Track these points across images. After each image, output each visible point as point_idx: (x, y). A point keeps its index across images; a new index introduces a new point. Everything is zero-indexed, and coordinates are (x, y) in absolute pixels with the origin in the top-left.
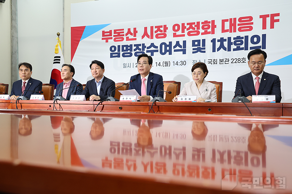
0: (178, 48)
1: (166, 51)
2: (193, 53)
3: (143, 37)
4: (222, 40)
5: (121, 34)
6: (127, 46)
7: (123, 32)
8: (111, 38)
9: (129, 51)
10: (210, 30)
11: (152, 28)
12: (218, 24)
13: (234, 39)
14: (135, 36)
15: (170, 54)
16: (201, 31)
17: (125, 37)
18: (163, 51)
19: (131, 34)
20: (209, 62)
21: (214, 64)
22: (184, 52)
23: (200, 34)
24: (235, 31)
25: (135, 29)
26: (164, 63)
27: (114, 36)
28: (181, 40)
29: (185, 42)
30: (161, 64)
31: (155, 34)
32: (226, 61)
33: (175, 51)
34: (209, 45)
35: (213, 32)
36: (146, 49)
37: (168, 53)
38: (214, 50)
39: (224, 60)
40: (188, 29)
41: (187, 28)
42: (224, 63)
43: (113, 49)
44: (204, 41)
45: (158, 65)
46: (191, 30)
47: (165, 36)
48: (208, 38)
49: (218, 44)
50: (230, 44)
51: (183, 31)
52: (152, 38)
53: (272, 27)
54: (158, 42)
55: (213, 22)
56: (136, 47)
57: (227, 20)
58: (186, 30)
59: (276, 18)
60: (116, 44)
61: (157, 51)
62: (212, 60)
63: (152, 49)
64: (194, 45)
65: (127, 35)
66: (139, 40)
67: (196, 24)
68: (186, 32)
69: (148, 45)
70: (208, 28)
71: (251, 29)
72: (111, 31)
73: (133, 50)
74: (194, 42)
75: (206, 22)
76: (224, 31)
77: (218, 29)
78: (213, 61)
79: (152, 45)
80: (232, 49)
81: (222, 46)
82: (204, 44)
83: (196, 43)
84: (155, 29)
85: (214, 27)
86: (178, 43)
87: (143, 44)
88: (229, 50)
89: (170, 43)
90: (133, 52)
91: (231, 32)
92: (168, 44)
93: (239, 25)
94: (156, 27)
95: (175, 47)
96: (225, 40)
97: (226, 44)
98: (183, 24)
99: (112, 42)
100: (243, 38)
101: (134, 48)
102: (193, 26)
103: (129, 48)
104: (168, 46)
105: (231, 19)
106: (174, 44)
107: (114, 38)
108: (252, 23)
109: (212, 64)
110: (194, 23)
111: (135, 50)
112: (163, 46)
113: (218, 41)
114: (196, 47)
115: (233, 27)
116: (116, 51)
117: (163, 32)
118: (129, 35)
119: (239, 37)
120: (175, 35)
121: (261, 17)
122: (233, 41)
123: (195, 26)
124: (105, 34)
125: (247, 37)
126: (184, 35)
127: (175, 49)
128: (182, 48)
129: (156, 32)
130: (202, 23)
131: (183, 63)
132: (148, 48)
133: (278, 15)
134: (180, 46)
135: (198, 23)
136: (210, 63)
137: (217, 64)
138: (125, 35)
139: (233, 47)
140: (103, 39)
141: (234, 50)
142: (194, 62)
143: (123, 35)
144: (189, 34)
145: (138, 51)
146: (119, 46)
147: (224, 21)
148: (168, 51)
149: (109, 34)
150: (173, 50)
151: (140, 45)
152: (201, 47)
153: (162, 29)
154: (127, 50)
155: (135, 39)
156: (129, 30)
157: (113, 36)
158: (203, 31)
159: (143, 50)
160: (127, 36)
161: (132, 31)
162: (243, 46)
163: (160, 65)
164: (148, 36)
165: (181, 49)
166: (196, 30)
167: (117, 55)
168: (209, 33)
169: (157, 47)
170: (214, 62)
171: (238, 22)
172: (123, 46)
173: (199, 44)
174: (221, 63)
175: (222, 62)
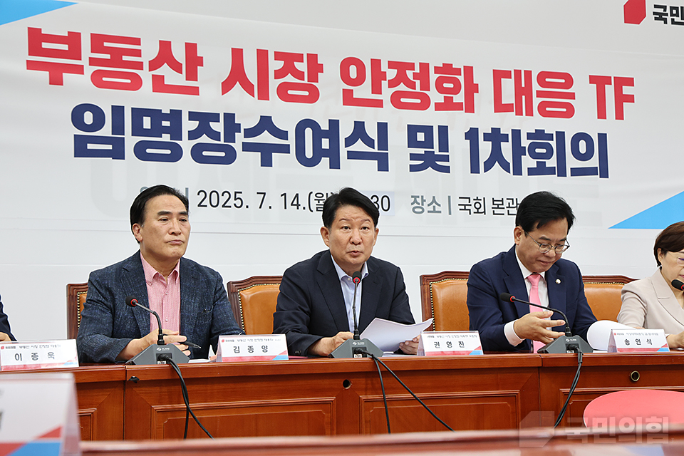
0: (360, 146)
1: (319, 153)
2: (413, 168)
3: (227, 86)
4: (496, 137)
5: (125, 58)
6: (156, 115)
7: (138, 53)
8: (79, 70)
9: (166, 138)
10: (459, 98)
11: (262, 55)
12: (484, 81)
13: (530, 136)
14: (192, 75)
15: (335, 164)
16: (435, 97)
17: (146, 75)
18: (309, 153)
19: (176, 67)
20: (463, 207)
21: (478, 212)
22: (383, 166)
23: (432, 106)
24: (530, 113)
25: (191, 48)
26: (313, 197)
27: (93, 62)
28: (371, 119)
29: (382, 128)
30: (303, 201)
31: (274, 84)
32: (511, 205)
33: (352, 155)
34: (459, 149)
35: (470, 108)
36: (240, 138)
37: (325, 161)
38: (475, 169)
39: (506, 204)
40: (392, 84)
41: (388, 79)
42: (505, 211)
43: (88, 118)
44: (444, 131)
45: (292, 205)
46: (402, 87)
47: (313, 96)
48: (458, 123)
49: (485, 149)
50: (518, 151)
51: (376, 89)
52: (264, 95)
53: (619, 115)
54: (287, 115)
55: (469, 71)
56: (197, 123)
57: (507, 74)
58: (385, 84)
59: (626, 90)
60: (106, 100)
61: (285, 149)
62: (471, 200)
63: (266, 138)
64: (412, 142)
65: (154, 65)
66: (210, 99)
67: (417, 70)
68: (387, 93)
69: (247, 120)
70: (456, 90)
71: (570, 112)
72: (73, 39)
73: (185, 135)
74: (413, 130)
75: (447, 68)
76: (500, 107)
77: (484, 98)
78: (473, 202)
79: (266, 123)
80: (525, 171)
81: (496, 156)
82: (444, 145)
83: (421, 137)
84: (275, 65)
85: (472, 89)
86: (359, 126)
87: (230, 118)
88: (518, 171)
89: (334, 124)
90: (186, 145)
91: (519, 113)
92: (325, 126)
93: (540, 94)
94: (278, 56)
95: (349, 141)
96: (505, 138)
97: (507, 149)
98: (376, 64)
99: (79, 88)
100: (550, 137)
101: (188, 125)
102: (410, 74)
103: (166, 124)
104: (325, 134)
105: (518, 73)
106: (346, 131)
107: (89, 70)
108: (572, 96)
109: (472, 212)
110: (411, 66)
111: (193, 135)
112: (309, 132)
113: (487, 137)
114: (421, 151)
115: (524, 97)
116: (106, 131)
117: (306, 81)
118: (165, 70)
119: (539, 134)
120: (348, 99)
121: (593, 79)
122: (525, 143)
123: (415, 75)
124: (45, 45)
125: (561, 136)
126: (379, 104)
127: (351, 148)
128: (376, 150)
129: (279, 74)
130: (437, 70)
131: (379, 202)
132: (249, 133)
133: (630, 82)
134: (369, 142)
135: (424, 67)
136: (465, 209)
137: (484, 212)
138: (146, 66)
139: (528, 162)
140: (31, 65)
141: (531, 172)
142: (415, 201)
143: (139, 66)
144: (396, 100)
145: (204, 139)
146: (118, 111)
147: (499, 75)
148: (325, 153)
149: (65, 47)
150: (343, 151)
151: (215, 117)
152: (437, 152)
153: (302, 67)
154: (157, 130)
155: (195, 91)
156: (165, 46)
157: (84, 61)
158: (440, 98)
159: (230, 137)
160: (156, 72)
161: (179, 54)
162: (552, 162)
163: (298, 205)
164: (248, 87)
165: (371, 150)
166: (418, 89)
167: (110, 147)
168: (458, 107)
169: (283, 135)
170: (478, 206)
171: (536, 87)
172: (138, 114)
173: (428, 143)
174: (497, 211)
175: (498, 208)
